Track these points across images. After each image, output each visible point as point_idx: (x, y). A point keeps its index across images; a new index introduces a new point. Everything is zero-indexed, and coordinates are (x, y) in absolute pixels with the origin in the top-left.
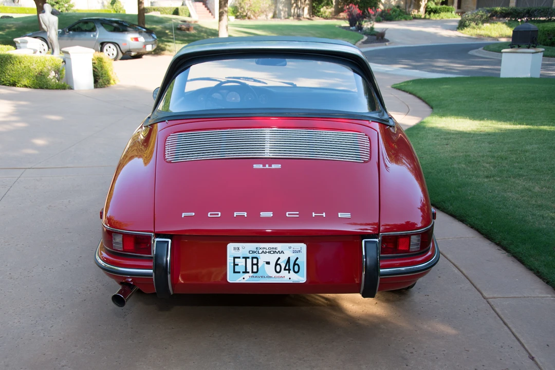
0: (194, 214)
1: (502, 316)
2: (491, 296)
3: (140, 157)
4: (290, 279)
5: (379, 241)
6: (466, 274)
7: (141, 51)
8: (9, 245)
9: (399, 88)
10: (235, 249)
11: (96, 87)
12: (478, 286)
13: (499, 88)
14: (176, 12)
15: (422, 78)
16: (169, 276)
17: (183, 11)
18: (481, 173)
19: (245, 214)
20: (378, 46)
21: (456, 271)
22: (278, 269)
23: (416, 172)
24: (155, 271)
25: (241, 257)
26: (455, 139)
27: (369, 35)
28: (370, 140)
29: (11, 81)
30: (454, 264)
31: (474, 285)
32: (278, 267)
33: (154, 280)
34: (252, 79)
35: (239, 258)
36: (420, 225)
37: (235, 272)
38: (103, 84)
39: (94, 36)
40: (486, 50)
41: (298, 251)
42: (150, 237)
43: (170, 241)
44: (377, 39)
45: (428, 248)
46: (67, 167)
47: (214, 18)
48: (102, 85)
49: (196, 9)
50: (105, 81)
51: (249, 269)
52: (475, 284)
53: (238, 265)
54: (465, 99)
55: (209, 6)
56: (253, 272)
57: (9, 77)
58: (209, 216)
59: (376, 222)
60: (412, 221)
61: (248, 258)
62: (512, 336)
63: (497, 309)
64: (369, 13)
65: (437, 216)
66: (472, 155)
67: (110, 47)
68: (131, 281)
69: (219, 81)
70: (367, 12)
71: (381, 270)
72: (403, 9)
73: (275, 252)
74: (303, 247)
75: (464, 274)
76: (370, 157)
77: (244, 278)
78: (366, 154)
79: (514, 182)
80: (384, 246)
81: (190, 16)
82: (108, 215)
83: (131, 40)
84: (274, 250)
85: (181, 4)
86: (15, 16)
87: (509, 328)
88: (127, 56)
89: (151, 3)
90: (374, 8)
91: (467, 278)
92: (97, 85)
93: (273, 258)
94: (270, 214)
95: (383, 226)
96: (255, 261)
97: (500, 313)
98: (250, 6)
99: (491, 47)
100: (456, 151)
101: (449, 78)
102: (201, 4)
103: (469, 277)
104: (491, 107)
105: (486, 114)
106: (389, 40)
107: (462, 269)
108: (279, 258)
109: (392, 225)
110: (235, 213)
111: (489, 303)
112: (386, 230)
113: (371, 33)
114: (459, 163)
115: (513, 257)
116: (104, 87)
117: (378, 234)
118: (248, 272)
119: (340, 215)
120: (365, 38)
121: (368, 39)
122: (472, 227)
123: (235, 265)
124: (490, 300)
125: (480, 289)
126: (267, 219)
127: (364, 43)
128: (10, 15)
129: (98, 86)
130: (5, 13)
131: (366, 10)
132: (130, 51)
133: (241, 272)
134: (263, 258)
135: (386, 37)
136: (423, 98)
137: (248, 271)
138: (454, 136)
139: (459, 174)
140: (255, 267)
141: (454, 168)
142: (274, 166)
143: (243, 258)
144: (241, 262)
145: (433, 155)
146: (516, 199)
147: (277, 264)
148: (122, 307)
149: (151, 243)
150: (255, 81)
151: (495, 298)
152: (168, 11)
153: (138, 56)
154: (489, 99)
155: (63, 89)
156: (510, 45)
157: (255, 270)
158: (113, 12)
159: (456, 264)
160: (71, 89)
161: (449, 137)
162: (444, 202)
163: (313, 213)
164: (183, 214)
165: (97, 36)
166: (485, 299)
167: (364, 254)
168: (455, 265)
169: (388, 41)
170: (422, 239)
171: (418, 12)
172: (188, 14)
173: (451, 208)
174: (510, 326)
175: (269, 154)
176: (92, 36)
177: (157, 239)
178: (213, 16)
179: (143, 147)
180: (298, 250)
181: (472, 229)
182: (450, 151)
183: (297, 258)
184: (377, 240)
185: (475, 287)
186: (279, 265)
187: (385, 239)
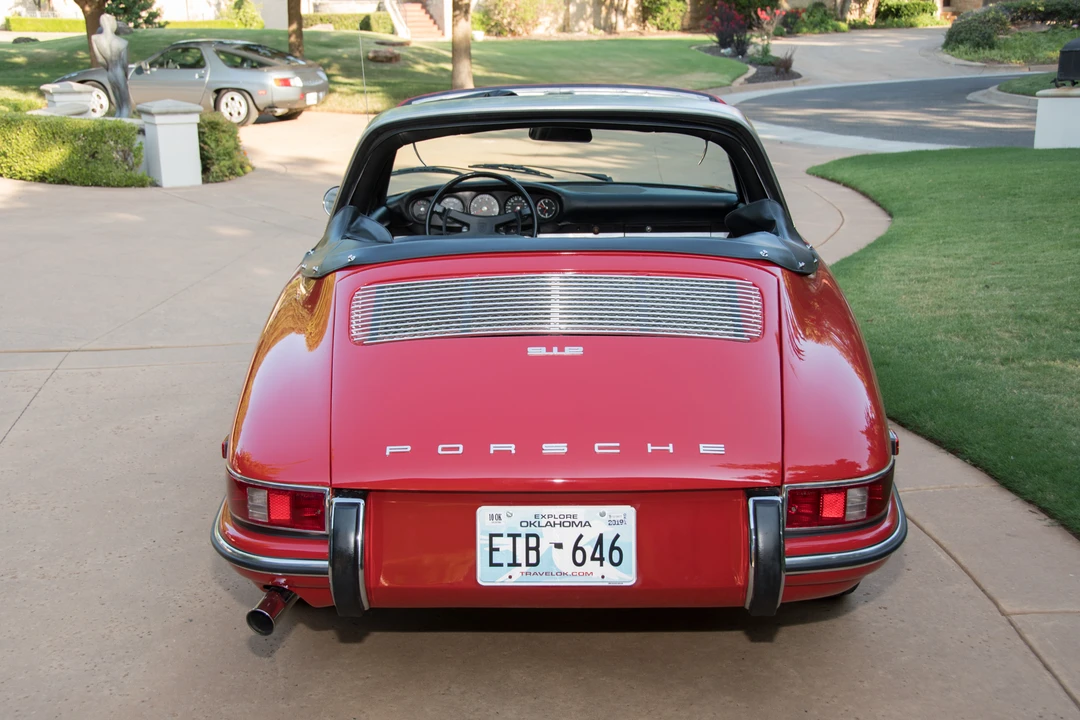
0: (409, 448)
1: (1041, 653)
2: (1017, 610)
3: (300, 331)
4: (603, 577)
5: (783, 500)
6: (963, 564)
7: (296, 106)
8: (39, 508)
9: (821, 173)
10: (492, 517)
11: (205, 181)
12: (990, 589)
13: (1031, 171)
14: (366, 24)
15: (870, 153)
16: (361, 573)
17: (380, 21)
18: (993, 352)
19: (512, 448)
20: (777, 87)
21: (943, 557)
22: (579, 559)
23: (855, 356)
24: (332, 564)
25: (505, 535)
26: (940, 279)
27: (760, 64)
28: (762, 295)
29: (37, 171)
30: (937, 542)
31: (980, 586)
32: (579, 554)
33: (331, 582)
34: (521, 167)
35: (501, 535)
36: (865, 467)
37: (492, 564)
38: (221, 174)
39: (201, 77)
40: (1005, 91)
41: (619, 522)
42: (321, 496)
43: (362, 502)
44: (777, 72)
45: (883, 512)
46: (152, 348)
47: (443, 34)
48: (218, 177)
49: (405, 16)
50: (224, 169)
51: (521, 558)
52: (983, 585)
53: (498, 550)
54: (960, 196)
55: (432, 12)
56: (528, 564)
57: (31, 163)
58: (440, 452)
59: (776, 462)
60: (850, 459)
61: (519, 535)
62: (1063, 694)
63: (1028, 637)
64: (758, 18)
65: (900, 447)
66: (974, 315)
67: (232, 99)
68: (285, 584)
69: (456, 173)
70: (754, 16)
71: (787, 560)
72: (830, 9)
73: (572, 524)
74: (628, 513)
75: (959, 564)
76: (764, 330)
77: (510, 577)
78: (755, 323)
79: (1062, 370)
80: (794, 510)
81: (393, 32)
82: (238, 450)
83: (274, 84)
84: (571, 520)
85: (376, 6)
86: (42, 37)
87: (1055, 677)
88: (267, 116)
89: (316, 6)
90: (768, 9)
91: (966, 572)
92: (208, 177)
93: (568, 537)
94: (561, 448)
95: (789, 469)
96: (533, 542)
97: (1036, 645)
98: (515, 10)
99: (1016, 85)
100: (940, 307)
101: (927, 152)
102: (418, 6)
103: (970, 570)
104: (1015, 212)
105: (1003, 226)
106: (801, 73)
107: (954, 553)
108: (581, 537)
109: (810, 467)
110: (492, 446)
111: (1012, 624)
112: (797, 479)
113: (764, 61)
114: (947, 332)
115: (1061, 528)
116: (223, 181)
117: (780, 487)
118: (520, 565)
119: (703, 448)
120: (752, 70)
121: (757, 73)
122: (976, 464)
123: (492, 550)
124: (1014, 618)
125: (995, 595)
126: (555, 458)
127: (750, 80)
128: (32, 35)
129: (211, 178)
130: (19, 31)
131: (753, 14)
132: (272, 107)
133: (505, 565)
134: (548, 536)
135: (795, 67)
136: (872, 195)
137: (518, 562)
138: (937, 274)
139: (946, 355)
140: (533, 554)
141: (935, 342)
142: (569, 351)
143: (509, 535)
144: (504, 543)
145: (892, 315)
146: (1069, 407)
147: (576, 548)
148: (266, 634)
149: (324, 507)
150: (528, 172)
151: (1024, 613)
152: (350, 21)
153: (291, 116)
154: (1009, 194)
155: (140, 186)
156: (1054, 81)
157: (533, 560)
158: (238, 26)
159: (942, 541)
160: (157, 186)
161: (926, 276)
162: (918, 414)
163: (649, 445)
164: (388, 448)
165: (207, 79)
166: (1003, 614)
167: (752, 527)
168: (941, 546)
169: (798, 76)
170: (871, 494)
171: (860, 15)
172: (390, 27)
173: (930, 425)
174: (1057, 672)
175: (558, 325)
176: (197, 76)
177: (336, 500)
178: (440, 32)
179: (304, 312)
180: (619, 519)
181: (974, 469)
182: (927, 305)
183: (617, 536)
184: (779, 499)
185: (983, 591)
186: (582, 549)
187: (795, 497)
